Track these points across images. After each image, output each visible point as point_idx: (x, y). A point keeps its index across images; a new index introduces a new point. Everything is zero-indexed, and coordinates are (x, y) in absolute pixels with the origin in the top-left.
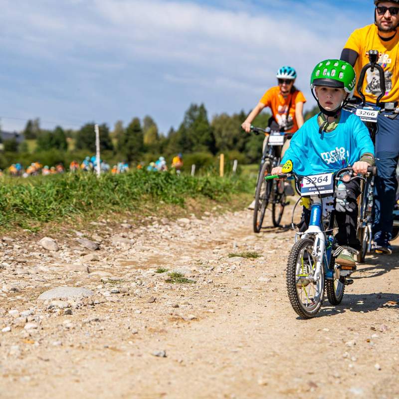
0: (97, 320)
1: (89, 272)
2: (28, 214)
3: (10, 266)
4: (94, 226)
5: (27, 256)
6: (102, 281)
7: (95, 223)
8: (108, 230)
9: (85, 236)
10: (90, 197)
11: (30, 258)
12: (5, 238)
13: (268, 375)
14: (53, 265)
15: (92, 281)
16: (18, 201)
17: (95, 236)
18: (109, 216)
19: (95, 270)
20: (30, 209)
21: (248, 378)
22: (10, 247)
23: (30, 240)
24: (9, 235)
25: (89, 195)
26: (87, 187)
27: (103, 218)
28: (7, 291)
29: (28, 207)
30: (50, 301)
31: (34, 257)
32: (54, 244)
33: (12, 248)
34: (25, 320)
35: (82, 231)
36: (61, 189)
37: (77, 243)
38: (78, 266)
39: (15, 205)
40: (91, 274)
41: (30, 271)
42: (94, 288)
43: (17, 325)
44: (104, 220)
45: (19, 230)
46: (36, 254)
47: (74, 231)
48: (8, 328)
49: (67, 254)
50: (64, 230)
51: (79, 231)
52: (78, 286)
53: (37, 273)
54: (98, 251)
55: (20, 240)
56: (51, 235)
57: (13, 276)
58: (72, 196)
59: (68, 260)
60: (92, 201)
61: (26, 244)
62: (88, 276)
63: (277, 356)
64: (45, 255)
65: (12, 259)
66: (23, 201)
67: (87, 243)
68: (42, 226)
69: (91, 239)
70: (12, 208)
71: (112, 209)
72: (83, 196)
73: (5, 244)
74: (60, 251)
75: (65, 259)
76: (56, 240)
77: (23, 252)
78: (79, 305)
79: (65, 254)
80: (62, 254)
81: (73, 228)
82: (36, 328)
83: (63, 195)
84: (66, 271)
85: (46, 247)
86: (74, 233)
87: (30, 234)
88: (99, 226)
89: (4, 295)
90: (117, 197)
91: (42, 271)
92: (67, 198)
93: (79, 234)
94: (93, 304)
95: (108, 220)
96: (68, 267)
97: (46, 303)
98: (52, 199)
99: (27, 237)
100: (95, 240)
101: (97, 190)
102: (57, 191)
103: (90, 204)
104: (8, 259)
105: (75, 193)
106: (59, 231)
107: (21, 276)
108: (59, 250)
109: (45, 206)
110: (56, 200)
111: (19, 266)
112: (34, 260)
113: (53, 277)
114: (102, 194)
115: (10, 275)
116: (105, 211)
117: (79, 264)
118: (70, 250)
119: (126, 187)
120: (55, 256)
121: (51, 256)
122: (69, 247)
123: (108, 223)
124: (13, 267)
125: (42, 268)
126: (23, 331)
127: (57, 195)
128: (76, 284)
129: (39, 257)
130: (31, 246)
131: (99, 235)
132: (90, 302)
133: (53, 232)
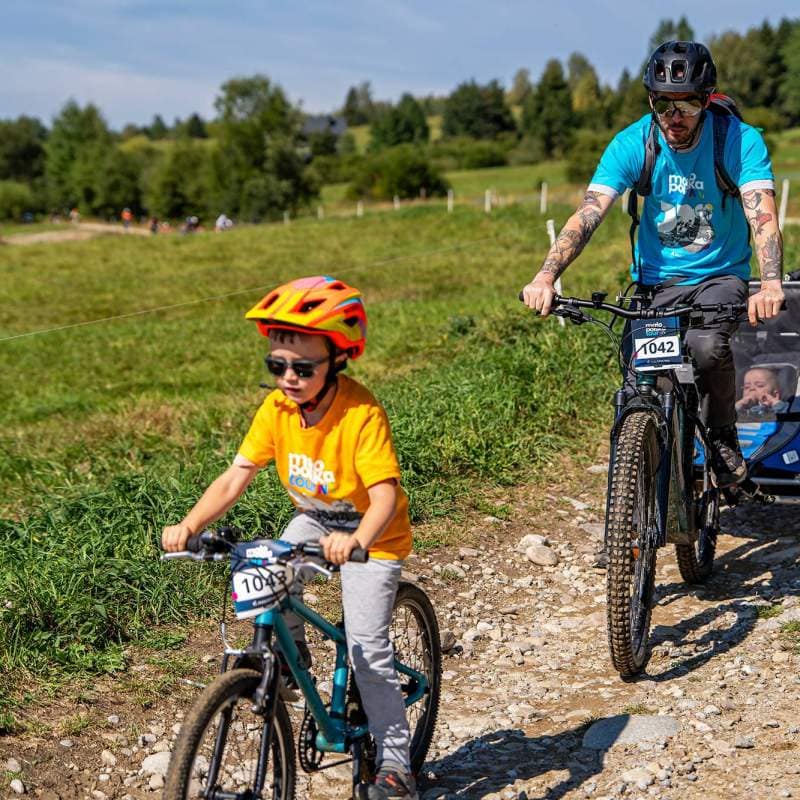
2: (481, 473)
4: (598, 475)
5: (512, 591)
7: (596, 468)
9: (589, 510)
11: (517, 596)
12: (463, 552)
14: (562, 609)
23: (502, 542)
24: (467, 541)
29: (477, 456)
31: (524, 592)
32: (546, 548)
33: (481, 576)
35: (582, 496)
39: (456, 457)
45: (478, 521)
46: (524, 581)
49: (575, 570)
50: (552, 502)
51: (576, 497)
53: (546, 643)
55: (486, 550)
61: (500, 556)
64: (540, 580)
68: (511, 498)
73: (467, 567)
74: (560, 565)
75: (576, 584)
76: (546, 533)
77: (501, 583)
79: (571, 572)
80: (566, 573)
81: (564, 492)
84: (592, 629)
85: (535, 560)
86: (570, 504)
87: (498, 528)
93: (579, 505)
94: (691, 767)
99: (496, 537)
103: (574, 414)
104: (482, 609)
108: (559, 562)
111: (507, 625)
112: (526, 599)
115: (502, 661)
118: (575, 556)
120: (556, 580)
121: (550, 582)
124: (499, 629)
129: (532, 591)
130: (509, 561)
133: (536, 512)
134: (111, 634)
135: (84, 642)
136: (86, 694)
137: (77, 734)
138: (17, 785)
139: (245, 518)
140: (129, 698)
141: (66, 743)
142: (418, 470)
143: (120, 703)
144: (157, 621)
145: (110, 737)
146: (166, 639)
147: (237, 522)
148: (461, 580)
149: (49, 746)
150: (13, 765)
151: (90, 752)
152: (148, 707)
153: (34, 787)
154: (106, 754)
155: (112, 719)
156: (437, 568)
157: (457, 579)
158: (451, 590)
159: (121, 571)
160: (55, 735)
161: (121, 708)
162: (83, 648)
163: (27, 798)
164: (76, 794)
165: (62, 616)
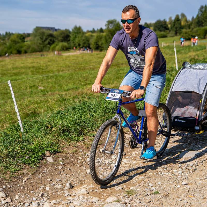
134: (81, 133)
135: (75, 135)
136: (76, 145)
137: (74, 153)
138: (61, 163)
139: (109, 110)
140: (84, 146)
141: (71, 155)
143: (82, 147)
144: (90, 131)
145: (80, 154)
146: (92, 134)
147: (107, 111)
149: (68, 155)
150: (61, 159)
151: (76, 157)
152: (88, 148)
153: (65, 164)
154: (79, 157)
155: (81, 150)
159: (83, 120)
160: (69, 153)
162: (75, 136)
163: (64, 166)
164: (73, 165)
165: (71, 129)
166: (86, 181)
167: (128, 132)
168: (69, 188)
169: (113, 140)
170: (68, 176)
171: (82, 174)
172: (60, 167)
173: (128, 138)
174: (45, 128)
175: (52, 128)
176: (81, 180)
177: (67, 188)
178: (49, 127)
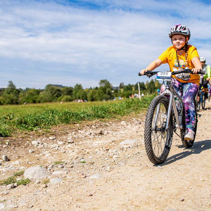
0: (138, 153)
1: (137, 132)
2: (117, 114)
3: (111, 132)
4: (139, 116)
5: (117, 128)
6: (141, 135)
7: (139, 115)
8: (143, 117)
9: (136, 120)
10: (137, 106)
11: (118, 129)
12: (110, 123)
13: (204, 176)
14: (125, 131)
15: (138, 136)
16: (114, 110)
17: (139, 119)
18: (143, 112)
19: (139, 132)
20: (118, 112)
21: (196, 178)
22: (111, 125)
23: (118, 122)
24: (111, 121)
25: (137, 105)
26: (136, 103)
27: (142, 113)
28: (109, 142)
29: (117, 111)
30: (123, 145)
31: (119, 128)
32: (126, 123)
33: (112, 126)
34: (113, 154)
36: (128, 104)
37: (133, 122)
38: (133, 131)
39: (113, 111)
40: (138, 133)
41: (117, 134)
42: (138, 139)
43: (110, 156)
44: (142, 114)
45: (114, 119)
46: (120, 127)
47: (132, 118)
48: (107, 158)
50: (129, 118)
51: (134, 118)
52: (133, 138)
54: (140, 124)
55: (115, 123)
56: (125, 120)
57: (112, 136)
58: (131, 106)
59: (130, 128)
60: (138, 107)
61: (117, 124)
62: (137, 134)
63: (206, 166)
64: (123, 127)
65: (112, 129)
66: (115, 110)
67: (136, 122)
68: (122, 117)
69: (138, 120)
70: (112, 112)
71: (145, 110)
72: (135, 106)
74: (128, 125)
75: (129, 128)
76: (127, 122)
77: (115, 127)
78: (133, 146)
79: (129, 126)
80: (128, 127)
81: (132, 117)
82: (117, 158)
83: (128, 107)
85: (123, 124)
86: (132, 119)
87: (118, 120)
88: (141, 116)
89: (109, 143)
90: (146, 105)
91: (121, 133)
92: (130, 107)
93: (134, 119)
94: (137, 146)
95: (144, 114)
96: (130, 131)
97: (122, 146)
98: (125, 108)
100: (139, 121)
101: (139, 104)
102: (127, 105)
103: (137, 108)
104: (111, 130)
105: (132, 105)
106: (127, 119)
107: (115, 136)
109: (123, 110)
110: (126, 108)
111: (114, 132)
112: (119, 129)
113: (125, 135)
114: (141, 105)
116: (142, 110)
117: (134, 130)
118: (131, 125)
119: (149, 102)
120: (126, 127)
121: (125, 128)
122: (131, 124)
123: (143, 115)
124: (112, 132)
125: (121, 132)
126: (112, 159)
127: (127, 106)
128: (133, 137)
129: (121, 128)
130: (118, 125)
131: (141, 119)
132: (137, 145)
133: (125, 119)
138: (7, 143)
140: (36, 134)
141: (20, 139)
142: (105, 112)
143: (34, 135)
144: (47, 125)
145: (30, 139)
148: (108, 126)
149: (17, 139)
150: (8, 141)
151: (25, 141)
152: (39, 136)
153: (10, 144)
154: (27, 141)
155: (31, 137)
156: (104, 124)
157: (107, 126)
158: (106, 127)
160: (19, 138)
161: (34, 136)
163: (8, 146)
164: (19, 146)
165: (28, 122)
166: (25, 157)
167: (82, 129)
168: (5, 160)
169: (66, 133)
170: (8, 152)
171: (24, 152)
172: (4, 146)
173: (80, 133)
174: (4, 119)
175: (10, 119)
176: (20, 157)
177: (2, 160)
178: (8, 119)
